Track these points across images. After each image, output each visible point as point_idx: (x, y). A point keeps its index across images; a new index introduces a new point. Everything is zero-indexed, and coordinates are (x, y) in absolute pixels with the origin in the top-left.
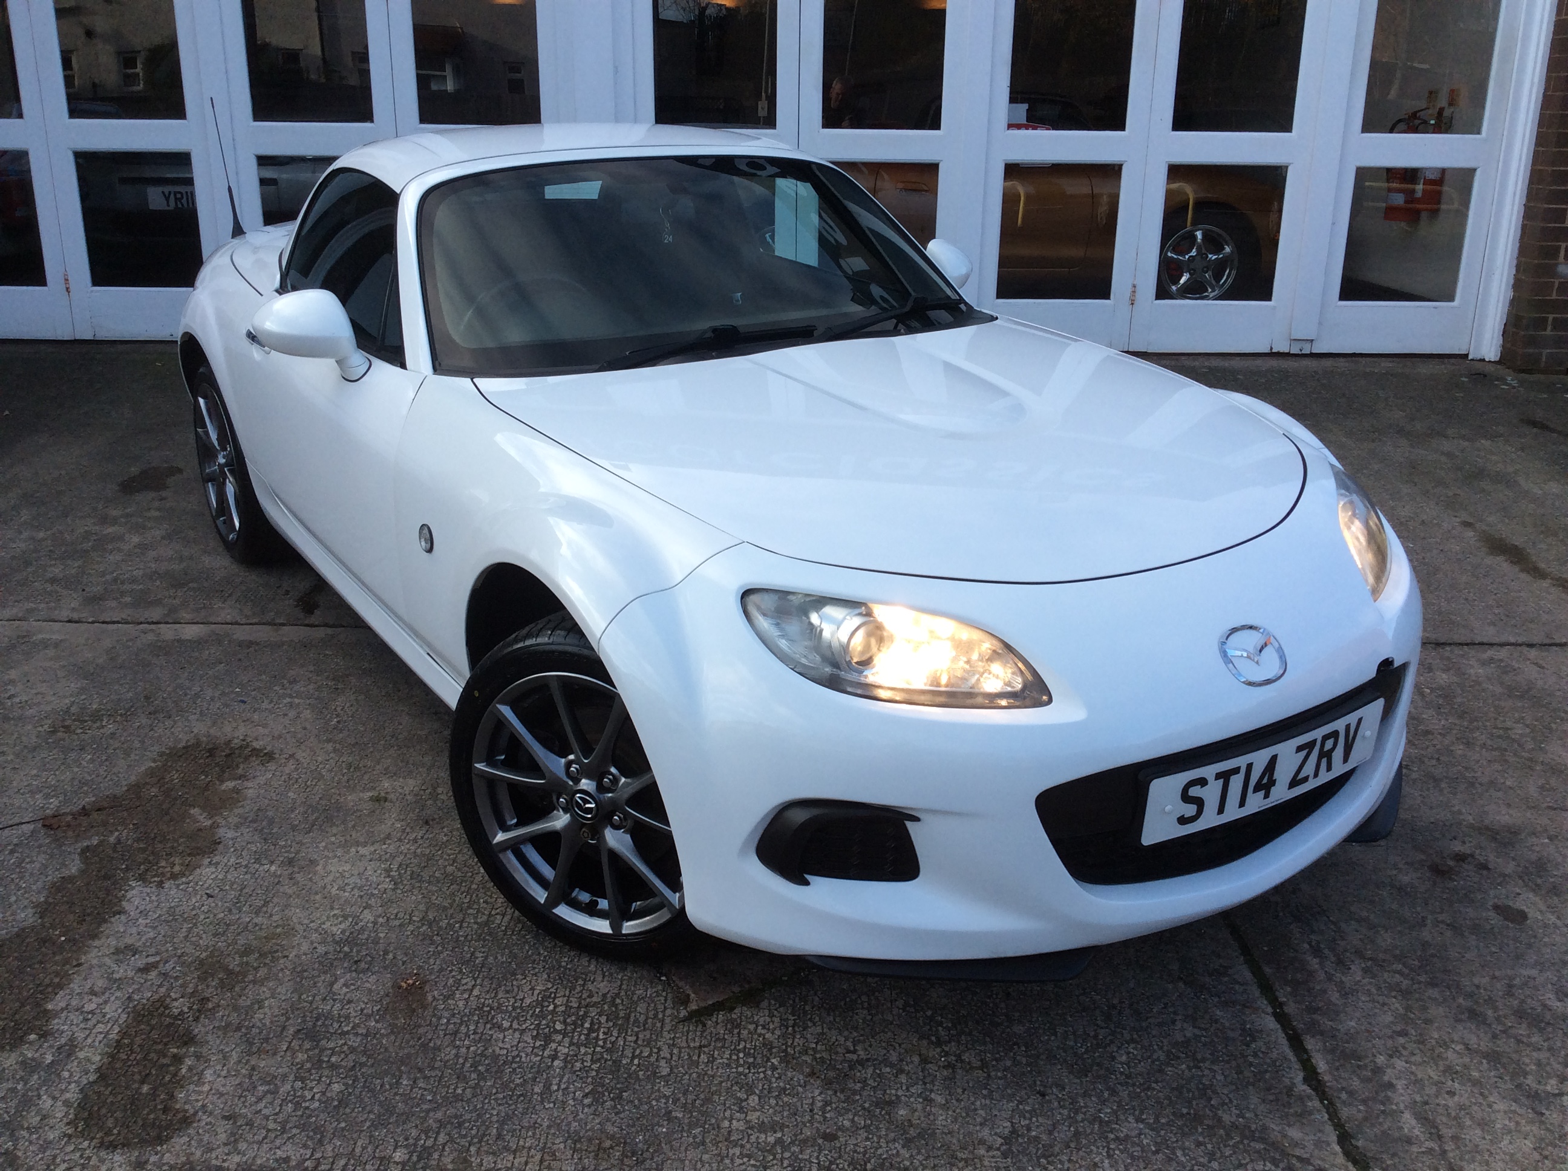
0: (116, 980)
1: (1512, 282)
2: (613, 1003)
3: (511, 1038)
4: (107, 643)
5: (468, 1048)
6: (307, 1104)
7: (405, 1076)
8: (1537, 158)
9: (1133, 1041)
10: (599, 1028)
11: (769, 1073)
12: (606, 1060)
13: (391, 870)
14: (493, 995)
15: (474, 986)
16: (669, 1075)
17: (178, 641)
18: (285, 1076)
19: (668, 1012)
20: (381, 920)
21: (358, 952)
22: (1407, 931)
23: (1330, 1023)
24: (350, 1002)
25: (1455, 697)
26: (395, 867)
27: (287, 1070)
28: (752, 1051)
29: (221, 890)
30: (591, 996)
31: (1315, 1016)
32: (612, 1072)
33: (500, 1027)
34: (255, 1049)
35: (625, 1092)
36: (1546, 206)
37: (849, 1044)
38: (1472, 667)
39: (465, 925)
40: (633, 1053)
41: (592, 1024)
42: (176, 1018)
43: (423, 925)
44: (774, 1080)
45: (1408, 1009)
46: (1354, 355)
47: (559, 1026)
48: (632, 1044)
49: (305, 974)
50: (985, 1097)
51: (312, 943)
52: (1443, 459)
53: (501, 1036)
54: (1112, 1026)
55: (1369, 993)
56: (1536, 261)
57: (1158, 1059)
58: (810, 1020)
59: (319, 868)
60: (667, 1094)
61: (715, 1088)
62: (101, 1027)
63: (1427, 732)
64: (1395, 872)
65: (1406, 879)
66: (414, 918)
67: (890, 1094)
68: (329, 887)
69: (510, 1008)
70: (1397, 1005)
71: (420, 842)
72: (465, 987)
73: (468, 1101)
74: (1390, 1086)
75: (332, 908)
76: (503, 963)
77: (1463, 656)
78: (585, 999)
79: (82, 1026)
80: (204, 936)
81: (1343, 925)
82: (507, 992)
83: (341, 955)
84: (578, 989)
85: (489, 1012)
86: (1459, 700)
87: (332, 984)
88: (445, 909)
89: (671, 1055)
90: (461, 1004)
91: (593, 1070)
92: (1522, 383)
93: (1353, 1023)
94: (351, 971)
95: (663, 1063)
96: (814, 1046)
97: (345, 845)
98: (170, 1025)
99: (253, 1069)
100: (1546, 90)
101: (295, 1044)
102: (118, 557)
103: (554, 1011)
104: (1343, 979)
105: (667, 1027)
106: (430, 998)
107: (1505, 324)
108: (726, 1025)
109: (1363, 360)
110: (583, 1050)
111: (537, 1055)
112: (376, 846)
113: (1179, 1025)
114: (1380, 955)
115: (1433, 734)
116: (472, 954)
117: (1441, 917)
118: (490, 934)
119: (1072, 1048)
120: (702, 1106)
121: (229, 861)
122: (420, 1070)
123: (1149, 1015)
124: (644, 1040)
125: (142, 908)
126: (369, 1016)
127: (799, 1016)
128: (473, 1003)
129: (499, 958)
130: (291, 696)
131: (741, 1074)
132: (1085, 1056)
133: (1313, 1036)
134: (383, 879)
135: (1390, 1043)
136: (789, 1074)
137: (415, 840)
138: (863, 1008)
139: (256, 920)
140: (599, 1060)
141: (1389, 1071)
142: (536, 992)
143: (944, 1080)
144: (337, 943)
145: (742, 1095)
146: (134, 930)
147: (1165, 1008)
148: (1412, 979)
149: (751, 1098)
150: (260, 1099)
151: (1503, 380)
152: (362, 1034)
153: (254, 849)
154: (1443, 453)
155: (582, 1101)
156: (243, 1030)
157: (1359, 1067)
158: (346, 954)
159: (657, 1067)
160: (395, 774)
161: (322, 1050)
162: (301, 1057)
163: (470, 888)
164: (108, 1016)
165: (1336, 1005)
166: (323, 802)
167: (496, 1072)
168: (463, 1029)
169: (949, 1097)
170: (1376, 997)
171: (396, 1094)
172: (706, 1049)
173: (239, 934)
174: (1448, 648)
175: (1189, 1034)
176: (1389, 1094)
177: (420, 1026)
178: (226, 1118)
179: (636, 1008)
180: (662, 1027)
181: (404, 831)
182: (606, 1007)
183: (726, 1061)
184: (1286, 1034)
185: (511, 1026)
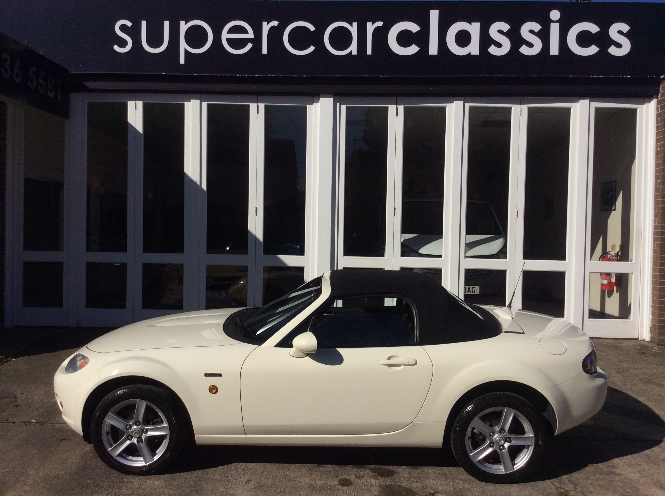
1: (651, 312)
8: (654, 270)
36: (659, 286)
56: (659, 306)
92: (660, 349)
100: (654, 247)
107: (651, 328)
109: (600, 340)
151: (653, 347)
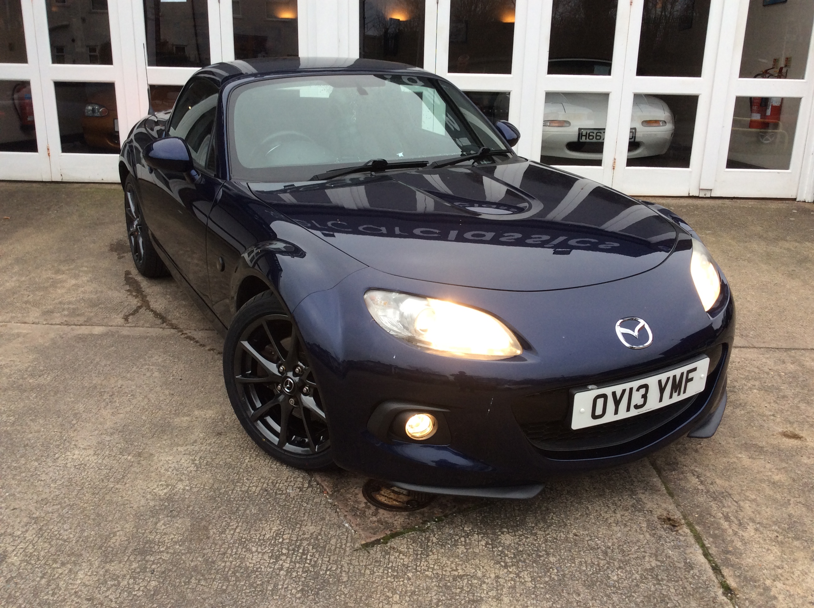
0: (34, 518)
2: (317, 539)
3: (256, 558)
4: (52, 335)
5: (231, 562)
6: (136, 593)
7: (193, 578)
9: (620, 567)
10: (308, 552)
11: (406, 581)
12: (311, 572)
13: (195, 460)
14: (248, 532)
15: (237, 527)
16: (347, 581)
17: (90, 335)
18: (124, 576)
19: (348, 544)
20: (187, 488)
21: (173, 505)
22: (779, 507)
23: (737, 560)
24: (165, 534)
25: (798, 378)
26: (197, 458)
27: (125, 572)
28: (396, 569)
29: (99, 469)
30: (304, 534)
31: (729, 556)
32: (314, 580)
33: (249, 550)
34: (108, 560)
35: (321, 590)
37: (453, 566)
38: (807, 361)
39: (235, 491)
40: (327, 568)
41: (304, 550)
42: (65, 541)
43: (211, 491)
44: (408, 586)
45: (783, 552)
46: (734, 198)
47: (284, 551)
48: (326, 563)
49: (142, 517)
50: (533, 599)
51: (147, 500)
52: (785, 251)
53: (251, 556)
54: (608, 559)
55: (759, 542)
57: (636, 579)
58: (431, 551)
59: (156, 458)
60: (346, 592)
61: (373, 590)
62: (22, 545)
63: (784, 397)
64: (770, 473)
65: (776, 478)
66: (206, 487)
67: (477, 596)
68: (159, 469)
69: (257, 540)
70: (776, 550)
71: (213, 445)
72: (232, 527)
73: (229, 594)
74: (775, 598)
75: (160, 481)
76: (254, 514)
77: (802, 355)
78: (300, 536)
79: (12, 544)
80: (87, 495)
81: (742, 503)
82: (256, 531)
83: (163, 507)
84: (297, 530)
85: (245, 542)
86: (801, 379)
87: (156, 523)
88: (224, 482)
89: (349, 569)
90: (229, 537)
91: (303, 577)
93: (750, 560)
94: (168, 517)
95: (344, 574)
96: (433, 566)
97: (171, 446)
98: (62, 545)
99: (106, 571)
101: (132, 558)
102: (63, 291)
103: (282, 543)
104: (744, 534)
105: (347, 554)
106: (211, 533)
108: (381, 553)
109: (738, 201)
110: (298, 565)
111: (271, 568)
112: (188, 447)
113: (647, 559)
114: (764, 521)
115: (787, 397)
116: (238, 508)
117: (798, 500)
118: (249, 498)
119: (584, 571)
120: (366, 600)
121: (105, 453)
122: (203, 575)
123: (629, 553)
124: (333, 561)
125: (53, 478)
126: (176, 543)
127: (424, 548)
128: (236, 536)
129: (253, 511)
130: (149, 365)
131: (389, 582)
132: (592, 576)
133: (727, 568)
134: (190, 465)
135: (773, 572)
136: (418, 583)
137: (210, 444)
138: (461, 545)
139: (117, 486)
140: (306, 572)
141: (773, 589)
142: (273, 531)
143: (509, 588)
144: (161, 500)
145: (390, 594)
146: (47, 490)
147: (639, 549)
148: (784, 536)
149: (395, 596)
150: (108, 589)
152: (171, 553)
153: (120, 446)
154: (785, 249)
155: (295, 596)
156: (103, 549)
157: (755, 586)
158: (166, 507)
159: (341, 576)
160: (202, 407)
161: (147, 561)
162: (135, 565)
163: (239, 471)
164: (27, 539)
165: (739, 549)
166: (161, 422)
167: (246, 577)
168: (229, 551)
169: (511, 599)
170: (764, 546)
171: (187, 588)
172: (369, 567)
173: (106, 494)
174: (793, 351)
175: (653, 565)
176: (774, 602)
177: (204, 549)
178: (88, 600)
179: (329, 542)
180: (344, 553)
181: (204, 439)
182: (312, 541)
183: (380, 574)
184: (712, 566)
185: (257, 550)
